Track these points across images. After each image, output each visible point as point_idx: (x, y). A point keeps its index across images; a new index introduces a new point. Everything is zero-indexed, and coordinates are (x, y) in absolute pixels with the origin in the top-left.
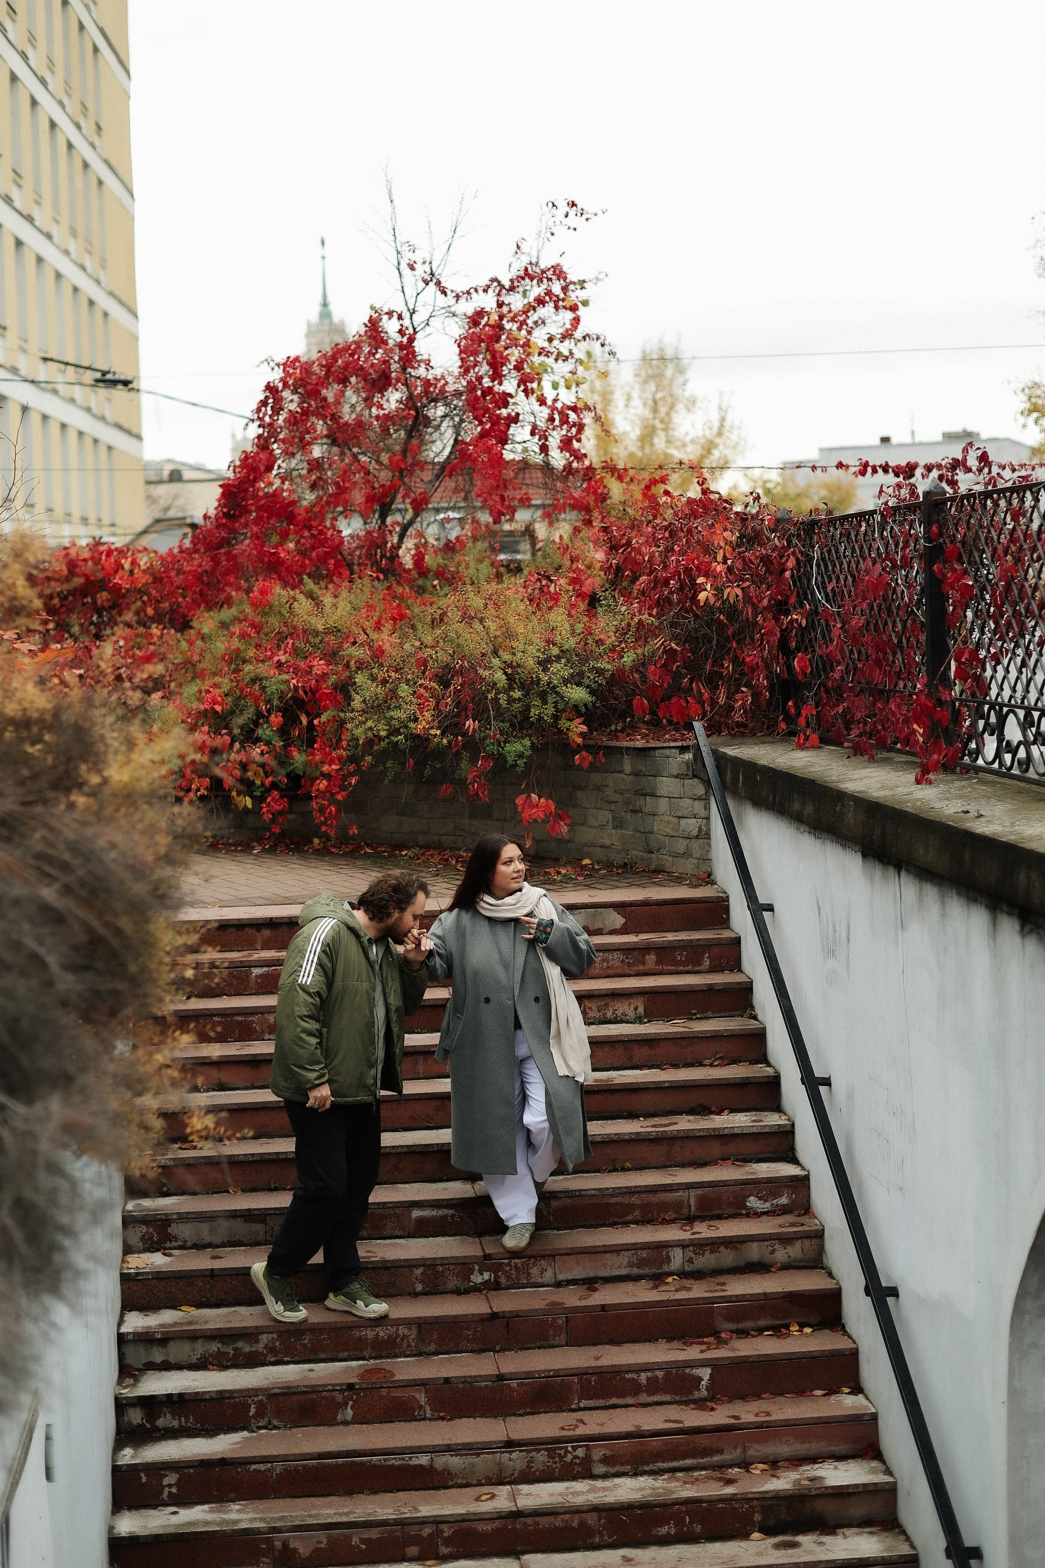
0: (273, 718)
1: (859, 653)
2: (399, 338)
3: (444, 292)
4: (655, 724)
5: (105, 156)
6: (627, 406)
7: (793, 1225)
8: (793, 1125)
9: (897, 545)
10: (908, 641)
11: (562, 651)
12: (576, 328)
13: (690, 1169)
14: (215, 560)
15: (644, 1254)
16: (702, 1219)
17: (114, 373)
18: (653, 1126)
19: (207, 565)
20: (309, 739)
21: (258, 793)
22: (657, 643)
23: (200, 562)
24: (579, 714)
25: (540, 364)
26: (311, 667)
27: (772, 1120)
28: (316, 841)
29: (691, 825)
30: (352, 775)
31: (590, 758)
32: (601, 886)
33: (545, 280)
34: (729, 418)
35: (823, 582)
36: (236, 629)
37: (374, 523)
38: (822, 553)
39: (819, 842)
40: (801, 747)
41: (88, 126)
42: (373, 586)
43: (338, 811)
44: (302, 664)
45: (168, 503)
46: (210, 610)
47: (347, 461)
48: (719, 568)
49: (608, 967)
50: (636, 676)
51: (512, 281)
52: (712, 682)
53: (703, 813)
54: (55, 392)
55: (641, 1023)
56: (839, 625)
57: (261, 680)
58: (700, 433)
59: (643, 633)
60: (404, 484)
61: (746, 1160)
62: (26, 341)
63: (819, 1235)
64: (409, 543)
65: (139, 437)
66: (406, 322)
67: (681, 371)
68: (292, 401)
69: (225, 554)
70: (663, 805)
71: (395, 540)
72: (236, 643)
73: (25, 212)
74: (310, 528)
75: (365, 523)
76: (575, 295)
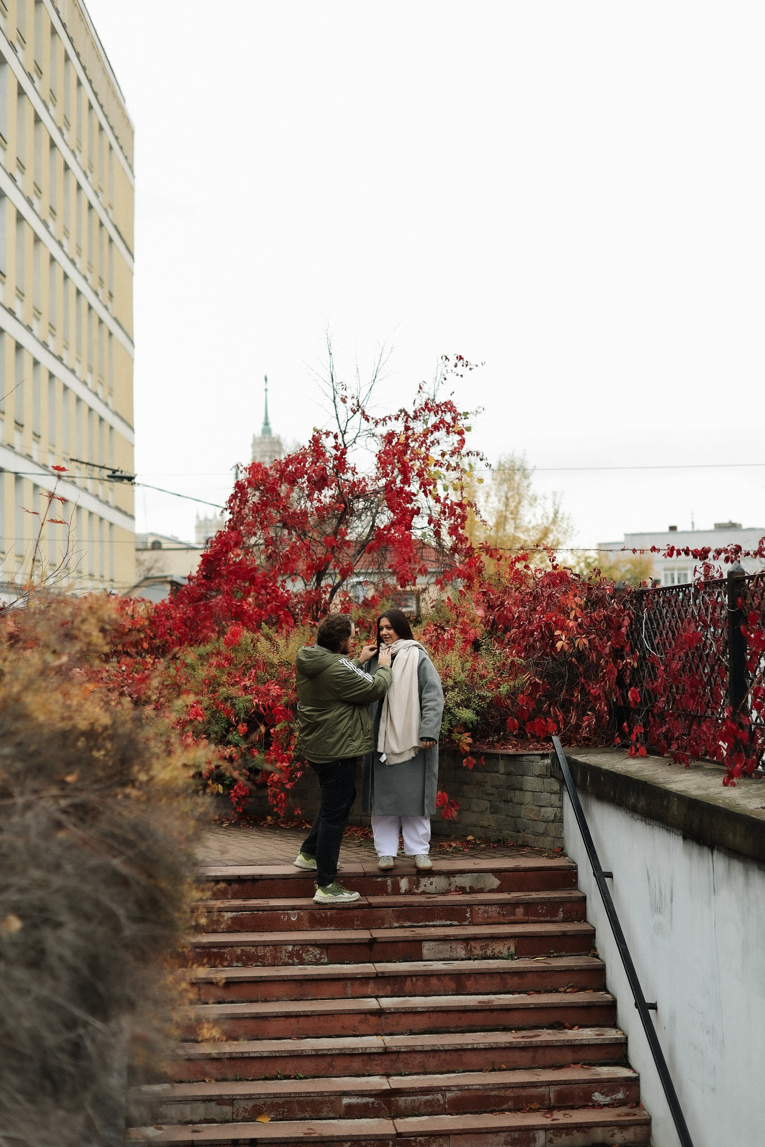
0: (240, 727)
1: (677, 688)
2: (334, 452)
3: (367, 420)
4: (522, 737)
5: (114, 315)
6: (486, 501)
7: (627, 1115)
8: (627, 1039)
9: (707, 610)
10: (715, 680)
11: (455, 683)
12: (462, 447)
13: (550, 1070)
14: (196, 610)
15: (516, 1135)
16: (559, 1108)
17: (122, 472)
18: (523, 1037)
19: (190, 613)
20: (266, 742)
21: (227, 782)
22: (525, 677)
23: (185, 610)
24: (467, 730)
25: (435, 473)
26: (269, 690)
27: (611, 1034)
28: (269, 818)
29: (549, 812)
30: (297, 770)
31: (474, 761)
32: (482, 856)
33: (440, 412)
34: (561, 511)
35: (650, 636)
36: (214, 660)
37: (312, 585)
38: (649, 614)
39: (649, 827)
40: (633, 756)
41: (103, 293)
42: (312, 631)
43: (287, 796)
44: (262, 688)
45: (151, 565)
46: (191, 646)
47: (294, 540)
48: (571, 624)
49: (488, 917)
50: (509, 702)
51: (415, 412)
52: (566, 706)
53: (558, 804)
54: (74, 483)
55: (512, 959)
56: (662, 668)
57: (232, 699)
58: (540, 522)
59: (515, 670)
60: (335, 557)
61: (592, 1064)
62: (54, 446)
63: (647, 1123)
64: (337, 600)
65: (132, 517)
66: (340, 440)
67: (526, 477)
68: (254, 495)
69: (203, 605)
70: (528, 797)
71: (328, 596)
72: (214, 671)
73: (57, 354)
74: (266, 588)
75: (306, 585)
76: (462, 423)
